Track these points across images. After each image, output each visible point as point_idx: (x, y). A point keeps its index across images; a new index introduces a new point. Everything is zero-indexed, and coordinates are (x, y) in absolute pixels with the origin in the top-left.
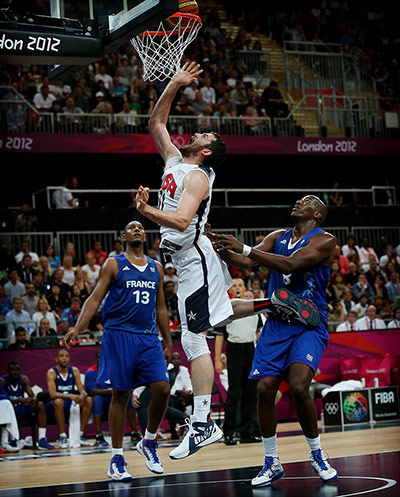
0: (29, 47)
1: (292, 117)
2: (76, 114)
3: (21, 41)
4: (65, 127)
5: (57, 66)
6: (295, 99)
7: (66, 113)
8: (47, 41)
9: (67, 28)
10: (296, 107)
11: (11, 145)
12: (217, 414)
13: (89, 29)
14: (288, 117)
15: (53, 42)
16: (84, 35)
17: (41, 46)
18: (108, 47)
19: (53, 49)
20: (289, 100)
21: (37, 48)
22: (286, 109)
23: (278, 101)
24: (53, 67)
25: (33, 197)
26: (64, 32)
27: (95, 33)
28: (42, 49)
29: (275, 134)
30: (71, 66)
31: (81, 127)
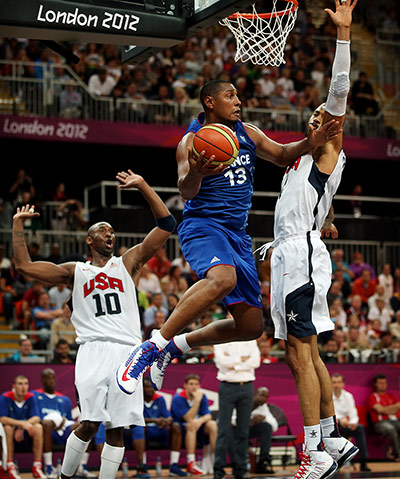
0: (104, 25)
1: (382, 117)
2: (137, 103)
3: (96, 18)
4: (125, 115)
5: (132, 47)
6: (387, 96)
7: (129, 100)
8: (125, 19)
9: (147, 5)
10: (387, 106)
11: (63, 132)
12: (284, 448)
13: (172, 7)
14: (378, 117)
15: (131, 20)
16: (166, 14)
17: (117, 24)
18: (192, 29)
19: (131, 27)
20: (380, 97)
21: (114, 26)
22: (375, 107)
23: (368, 97)
24: (127, 48)
25: (86, 193)
26: (144, 9)
27: (178, 12)
28: (119, 28)
29: (363, 134)
30: (150, 48)
31: (142, 115)
